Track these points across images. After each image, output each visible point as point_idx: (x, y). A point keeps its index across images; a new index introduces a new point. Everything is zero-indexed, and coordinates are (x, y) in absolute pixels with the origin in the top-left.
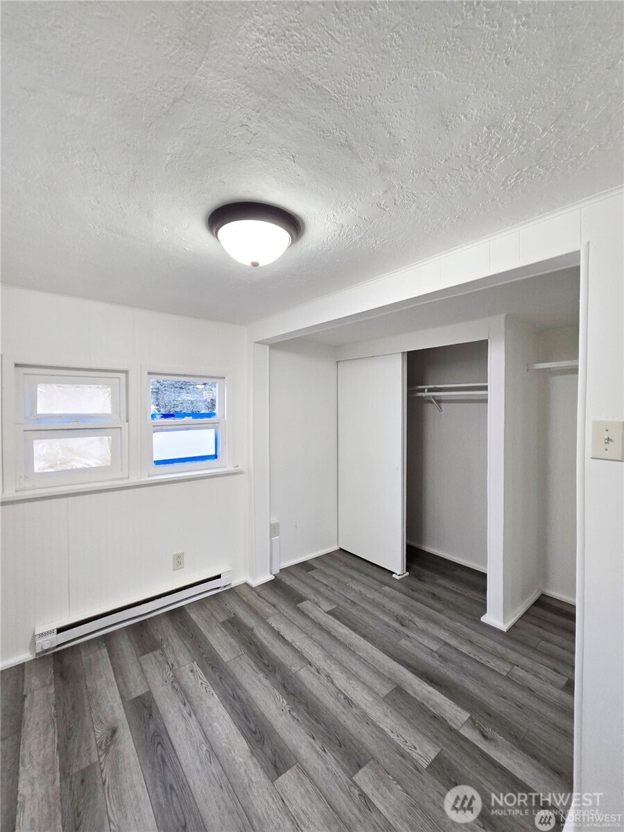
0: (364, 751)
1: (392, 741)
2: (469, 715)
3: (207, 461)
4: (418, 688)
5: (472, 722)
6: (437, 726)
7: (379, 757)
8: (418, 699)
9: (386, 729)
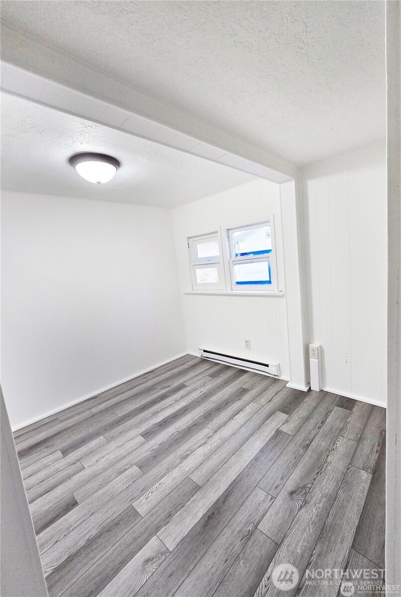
0: (149, 468)
1: (153, 484)
2: (171, 550)
3: (265, 285)
4: (200, 504)
5: (163, 552)
6: (162, 516)
7: (144, 477)
8: (188, 503)
9: (162, 480)
